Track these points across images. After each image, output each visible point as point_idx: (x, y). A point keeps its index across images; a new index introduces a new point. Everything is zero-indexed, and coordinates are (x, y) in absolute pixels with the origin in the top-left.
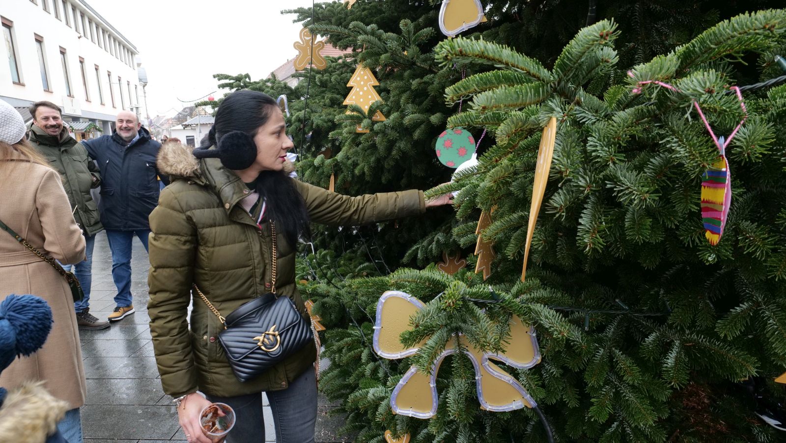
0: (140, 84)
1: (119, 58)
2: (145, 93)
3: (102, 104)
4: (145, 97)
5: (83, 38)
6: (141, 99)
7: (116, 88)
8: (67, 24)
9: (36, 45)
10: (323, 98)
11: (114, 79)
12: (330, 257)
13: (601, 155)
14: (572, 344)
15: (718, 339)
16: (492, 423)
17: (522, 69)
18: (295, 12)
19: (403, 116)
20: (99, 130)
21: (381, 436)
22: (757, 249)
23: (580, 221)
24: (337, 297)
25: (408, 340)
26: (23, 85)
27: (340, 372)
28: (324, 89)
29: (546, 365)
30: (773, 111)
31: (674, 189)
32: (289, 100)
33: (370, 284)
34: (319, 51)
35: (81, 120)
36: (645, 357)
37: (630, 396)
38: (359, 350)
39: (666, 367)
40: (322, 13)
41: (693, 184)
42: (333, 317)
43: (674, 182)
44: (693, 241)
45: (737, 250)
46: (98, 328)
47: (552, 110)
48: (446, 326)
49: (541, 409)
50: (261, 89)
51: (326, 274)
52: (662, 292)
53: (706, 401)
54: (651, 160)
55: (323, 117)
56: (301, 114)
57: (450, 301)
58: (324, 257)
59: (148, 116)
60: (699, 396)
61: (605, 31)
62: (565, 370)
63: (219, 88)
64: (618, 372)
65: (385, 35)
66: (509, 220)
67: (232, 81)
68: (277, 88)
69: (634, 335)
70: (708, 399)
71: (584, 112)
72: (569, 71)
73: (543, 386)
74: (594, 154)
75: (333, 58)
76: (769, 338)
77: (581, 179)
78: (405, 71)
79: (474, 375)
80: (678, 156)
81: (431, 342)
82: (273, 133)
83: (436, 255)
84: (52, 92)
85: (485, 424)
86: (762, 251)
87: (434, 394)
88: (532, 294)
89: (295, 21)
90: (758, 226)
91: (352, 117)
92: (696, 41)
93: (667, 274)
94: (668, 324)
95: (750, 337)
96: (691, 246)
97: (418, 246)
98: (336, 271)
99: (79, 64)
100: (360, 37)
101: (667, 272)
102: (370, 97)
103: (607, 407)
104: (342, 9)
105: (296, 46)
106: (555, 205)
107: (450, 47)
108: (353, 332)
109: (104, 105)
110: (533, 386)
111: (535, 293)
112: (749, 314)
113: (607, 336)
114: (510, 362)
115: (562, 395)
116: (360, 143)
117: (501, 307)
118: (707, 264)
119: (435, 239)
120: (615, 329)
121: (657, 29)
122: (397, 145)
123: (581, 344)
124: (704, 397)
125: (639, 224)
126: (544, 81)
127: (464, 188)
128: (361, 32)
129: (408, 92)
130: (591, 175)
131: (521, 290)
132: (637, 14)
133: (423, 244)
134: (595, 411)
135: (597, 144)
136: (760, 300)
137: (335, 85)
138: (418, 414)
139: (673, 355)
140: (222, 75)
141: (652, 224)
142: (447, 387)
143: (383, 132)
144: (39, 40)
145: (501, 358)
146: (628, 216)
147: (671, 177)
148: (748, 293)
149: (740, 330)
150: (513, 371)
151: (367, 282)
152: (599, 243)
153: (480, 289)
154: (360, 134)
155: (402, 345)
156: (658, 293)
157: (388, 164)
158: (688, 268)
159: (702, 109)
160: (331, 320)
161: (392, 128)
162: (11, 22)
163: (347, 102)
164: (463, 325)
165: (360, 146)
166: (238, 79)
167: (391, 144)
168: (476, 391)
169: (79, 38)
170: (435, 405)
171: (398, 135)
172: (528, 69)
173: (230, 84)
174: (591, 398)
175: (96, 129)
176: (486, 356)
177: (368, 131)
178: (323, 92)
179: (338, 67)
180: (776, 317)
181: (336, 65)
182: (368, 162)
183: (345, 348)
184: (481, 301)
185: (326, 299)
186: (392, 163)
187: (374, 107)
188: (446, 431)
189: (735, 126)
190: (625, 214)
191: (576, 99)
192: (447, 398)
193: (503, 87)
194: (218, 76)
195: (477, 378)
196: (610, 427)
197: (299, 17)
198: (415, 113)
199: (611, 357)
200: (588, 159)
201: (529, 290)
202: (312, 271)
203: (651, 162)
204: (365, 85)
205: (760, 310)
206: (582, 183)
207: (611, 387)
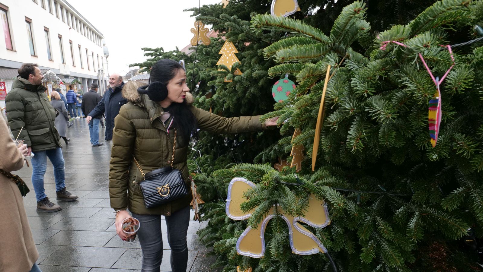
0: (105, 56)
1: (93, 40)
2: (107, 61)
3: (82, 68)
4: (107, 64)
5: (72, 29)
6: (105, 65)
7: (90, 58)
8: (63, 21)
9: (44, 33)
10: (207, 62)
11: (90, 53)
12: (210, 159)
13: (359, 89)
14: (349, 212)
15: (443, 211)
16: (302, 262)
17: (309, 35)
18: (192, 10)
19: (252, 71)
20: (80, 84)
21: (235, 270)
22: (465, 151)
23: (349, 132)
24: (212, 183)
25: (246, 208)
26: (37, 57)
27: (213, 230)
28: (208, 57)
29: (334, 226)
30: (475, 61)
31: (411, 112)
32: (186, 63)
33: (225, 173)
34: (206, 34)
35: (70, 77)
36: (397, 222)
37: (386, 247)
38: (223, 215)
39: (409, 229)
40: (207, 10)
41: (423, 109)
42: (209, 195)
43: (411, 109)
44: (424, 146)
45: (452, 152)
46: (71, 200)
47: (328, 61)
48: (268, 199)
49: (330, 254)
50: (169, 57)
51: (207, 169)
52: (409, 181)
53: (444, 254)
54: (396, 94)
55: (206, 73)
56: (192, 71)
57: (266, 182)
58: (207, 159)
59: (108, 74)
60: (440, 251)
61: (357, 8)
62: (346, 231)
63: (145, 56)
64: (379, 231)
65: (242, 22)
66: (308, 133)
67: (152, 52)
68: (179, 56)
69: (391, 208)
70: (446, 253)
71: (351, 63)
72: (339, 36)
73: (332, 240)
74: (355, 88)
75: (215, 38)
76: (475, 210)
77: (347, 104)
78: (255, 44)
79: (288, 231)
80: (409, 89)
81: (257, 209)
82: (177, 83)
83: (273, 158)
84: (53, 61)
85: (298, 263)
86: (468, 152)
87: (263, 243)
88: (324, 180)
89: (191, 16)
90: (466, 136)
91: (221, 73)
92: (421, 16)
93: (412, 170)
94: (411, 201)
95: (467, 211)
96: (423, 150)
97: (263, 153)
98: (213, 168)
99: (69, 44)
100: (226, 23)
101: (412, 168)
102: (233, 60)
103: (371, 253)
104: (220, 8)
105: (192, 31)
106: (330, 121)
107: (259, 19)
108: (220, 205)
109: (83, 68)
110: (324, 239)
111: (326, 180)
112: (463, 194)
113: (373, 209)
114: (310, 223)
115: (344, 246)
116: (227, 89)
117: (303, 188)
118: (432, 161)
119: (274, 148)
120: (378, 204)
121: (410, 15)
122: (250, 90)
123: (354, 212)
124: (443, 252)
125: (388, 135)
126: (324, 43)
127: (284, 114)
128: (227, 20)
129: (256, 57)
130: (354, 103)
131: (317, 178)
132: (397, 6)
133: (266, 152)
134: (364, 256)
135: (357, 82)
136: (471, 186)
137: (214, 54)
138: (253, 255)
139: (414, 221)
140: (146, 48)
141: (397, 135)
142: (271, 238)
143: (240, 81)
144: (47, 30)
145: (305, 221)
146: (381, 130)
147: (409, 105)
148: (463, 182)
149: (457, 205)
150: (312, 229)
151: (223, 172)
152: (360, 146)
153: (290, 176)
154: (227, 83)
155: (242, 211)
156: (406, 181)
157: (244, 101)
158: (426, 166)
159: (425, 59)
160: (208, 197)
161: (247, 79)
162: (31, 20)
163: (219, 63)
164: (279, 199)
165: (227, 90)
166: (156, 50)
167: (246, 89)
168: (289, 241)
169: (70, 29)
170: (263, 250)
171: (249, 83)
172: (313, 35)
173: (151, 53)
174: (362, 247)
175: (78, 83)
176: (296, 220)
177: (231, 81)
178: (208, 58)
179: (218, 44)
180: (480, 197)
181: (217, 43)
182: (232, 100)
183: (215, 214)
184: (291, 184)
185: (205, 184)
186: (246, 101)
187: (235, 66)
188: (273, 267)
189: (446, 70)
190: (379, 128)
191: (346, 55)
192: (270, 245)
193: (296, 46)
194: (144, 48)
195: (289, 233)
196: (376, 267)
197: (194, 13)
198: (260, 70)
199: (375, 221)
200: (351, 91)
201: (322, 178)
202: (199, 167)
203: (396, 95)
204: (230, 53)
205: (470, 192)
206: (348, 107)
207: (375, 241)
